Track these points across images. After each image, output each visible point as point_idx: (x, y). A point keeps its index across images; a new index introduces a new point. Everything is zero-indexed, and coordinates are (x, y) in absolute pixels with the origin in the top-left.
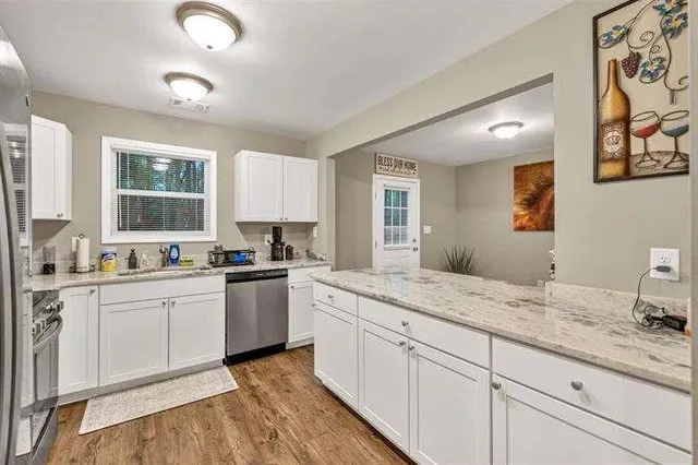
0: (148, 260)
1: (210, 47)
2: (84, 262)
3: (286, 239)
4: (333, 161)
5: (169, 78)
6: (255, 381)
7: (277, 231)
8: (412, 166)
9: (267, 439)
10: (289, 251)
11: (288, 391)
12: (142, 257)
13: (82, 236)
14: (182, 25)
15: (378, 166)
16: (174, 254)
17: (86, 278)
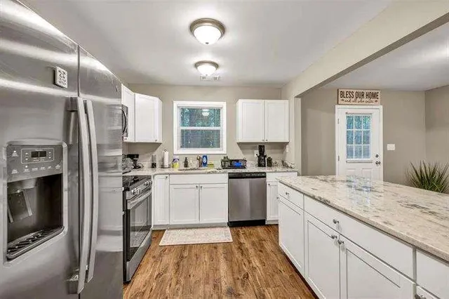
0: (193, 163)
1: (207, 43)
2: (167, 163)
3: (268, 153)
4: (300, 99)
5: (196, 65)
6: (242, 240)
7: (261, 148)
8: (374, 95)
9: (242, 277)
10: (270, 160)
11: (261, 251)
12: (190, 161)
13: (165, 150)
14: (193, 34)
15: (340, 99)
16: (205, 161)
17: (167, 171)
